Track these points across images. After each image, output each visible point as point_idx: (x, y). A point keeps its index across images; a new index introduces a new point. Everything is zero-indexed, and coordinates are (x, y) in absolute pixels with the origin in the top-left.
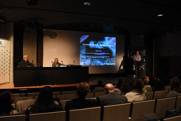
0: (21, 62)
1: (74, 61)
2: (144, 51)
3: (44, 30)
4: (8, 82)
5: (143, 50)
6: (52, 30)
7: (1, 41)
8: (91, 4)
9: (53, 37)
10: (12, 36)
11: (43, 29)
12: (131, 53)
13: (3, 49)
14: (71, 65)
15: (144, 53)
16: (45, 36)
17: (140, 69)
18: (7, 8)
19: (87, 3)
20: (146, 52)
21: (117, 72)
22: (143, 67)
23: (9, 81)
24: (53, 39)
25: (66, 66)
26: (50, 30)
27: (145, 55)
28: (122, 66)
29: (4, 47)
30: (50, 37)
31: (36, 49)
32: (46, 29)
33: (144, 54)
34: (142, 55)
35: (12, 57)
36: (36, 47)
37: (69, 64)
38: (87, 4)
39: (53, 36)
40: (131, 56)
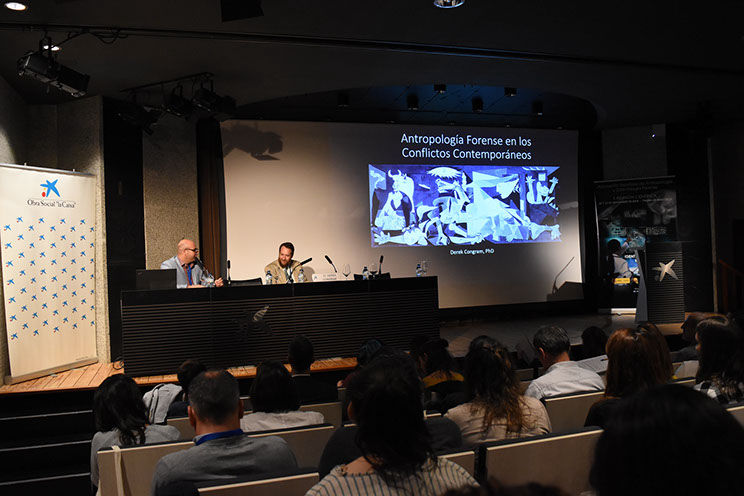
2: (670, 199)
3: (226, 125)
4: (89, 357)
7: (55, 182)
8: (463, 1)
9: (266, 153)
10: (99, 157)
11: (221, 122)
12: (609, 210)
13: (65, 212)
15: (667, 207)
16: (229, 149)
17: (656, 278)
18: (95, 34)
20: (679, 203)
22: (671, 269)
23: (95, 356)
24: (263, 161)
26: (250, 123)
27: (673, 217)
29: (68, 206)
30: (253, 155)
32: (235, 122)
34: (662, 216)
35: (101, 248)
38: (445, 4)
39: (265, 149)
40: (608, 222)
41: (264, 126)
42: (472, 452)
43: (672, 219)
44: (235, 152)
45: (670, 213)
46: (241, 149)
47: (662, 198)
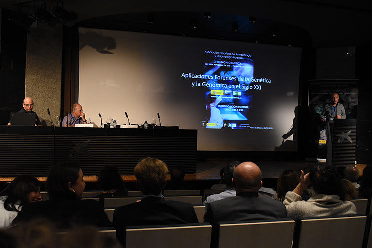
0: (19, 113)
1: (159, 114)
2: (355, 94)
3: (82, 30)
5: (350, 92)
6: (103, 30)
9: (106, 50)
11: (79, 29)
12: (317, 98)
14: (149, 126)
15: (353, 98)
16: (84, 46)
17: (339, 141)
20: (360, 97)
21: (276, 148)
22: (349, 136)
24: (104, 55)
25: (137, 127)
27: (356, 105)
28: (292, 137)
30: (97, 50)
31: (61, 81)
32: (88, 30)
33: (353, 102)
34: (349, 104)
37: (146, 123)
39: (105, 47)
40: (316, 105)
41: (106, 33)
43: (355, 106)
44: (87, 48)
45: (355, 103)
46: (90, 46)
47: (349, 92)
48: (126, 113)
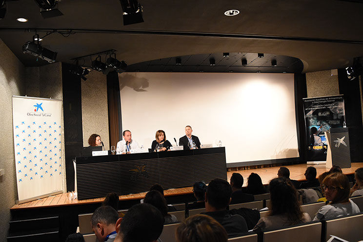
2: (341, 106)
3: (121, 75)
7: (41, 104)
8: (239, 12)
9: (141, 88)
11: (119, 74)
12: (311, 112)
13: (46, 119)
15: (339, 110)
17: (336, 146)
18: (60, 32)
19: (231, 11)
22: (343, 141)
24: (140, 92)
29: (47, 116)
30: (134, 89)
32: (125, 73)
33: (341, 113)
36: (107, 111)
38: (230, 14)
39: (140, 86)
40: (310, 119)
42: (256, 235)
43: (343, 116)
44: (126, 88)
47: (337, 106)
48: (175, 139)
